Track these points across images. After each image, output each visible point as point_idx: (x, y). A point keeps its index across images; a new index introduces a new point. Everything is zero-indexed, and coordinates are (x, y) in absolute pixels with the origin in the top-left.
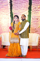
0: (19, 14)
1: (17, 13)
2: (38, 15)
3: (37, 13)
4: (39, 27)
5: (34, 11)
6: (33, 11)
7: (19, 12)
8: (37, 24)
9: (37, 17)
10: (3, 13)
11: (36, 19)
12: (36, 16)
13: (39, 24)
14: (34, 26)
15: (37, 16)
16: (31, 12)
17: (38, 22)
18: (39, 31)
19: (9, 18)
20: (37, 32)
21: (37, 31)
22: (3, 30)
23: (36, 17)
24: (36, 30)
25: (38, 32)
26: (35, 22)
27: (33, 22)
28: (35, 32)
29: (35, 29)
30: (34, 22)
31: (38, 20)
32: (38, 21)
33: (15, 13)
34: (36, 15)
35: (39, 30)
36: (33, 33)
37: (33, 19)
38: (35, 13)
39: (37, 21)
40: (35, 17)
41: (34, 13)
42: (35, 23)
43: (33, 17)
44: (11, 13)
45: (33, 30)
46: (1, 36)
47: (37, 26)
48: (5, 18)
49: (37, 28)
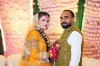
0: (55, 9)
1: (49, 8)
5: (93, 4)
7: (54, 6)
8: (98, 35)
9: (98, 20)
10: (17, 6)
11: (95, 23)
12: (96, 16)
14: (91, 39)
15: (99, 16)
16: (85, 5)
17: (99, 31)
19: (29, 19)
20: (96, 53)
21: (97, 51)
22: (15, 46)
23: (96, 18)
24: (93, 49)
25: (99, 53)
26: (93, 31)
27: (87, 30)
28: (91, 53)
29: (92, 47)
30: (90, 31)
31: (99, 27)
33: (44, 7)
34: (97, 13)
36: (87, 55)
37: (88, 23)
38: (95, 9)
39: (98, 29)
41: (90, 8)
42: (93, 33)
43: (88, 18)
44: (36, 7)
45: (88, 49)
46: (6, 62)
47: (96, 40)
48: (20, 19)
49: (96, 44)
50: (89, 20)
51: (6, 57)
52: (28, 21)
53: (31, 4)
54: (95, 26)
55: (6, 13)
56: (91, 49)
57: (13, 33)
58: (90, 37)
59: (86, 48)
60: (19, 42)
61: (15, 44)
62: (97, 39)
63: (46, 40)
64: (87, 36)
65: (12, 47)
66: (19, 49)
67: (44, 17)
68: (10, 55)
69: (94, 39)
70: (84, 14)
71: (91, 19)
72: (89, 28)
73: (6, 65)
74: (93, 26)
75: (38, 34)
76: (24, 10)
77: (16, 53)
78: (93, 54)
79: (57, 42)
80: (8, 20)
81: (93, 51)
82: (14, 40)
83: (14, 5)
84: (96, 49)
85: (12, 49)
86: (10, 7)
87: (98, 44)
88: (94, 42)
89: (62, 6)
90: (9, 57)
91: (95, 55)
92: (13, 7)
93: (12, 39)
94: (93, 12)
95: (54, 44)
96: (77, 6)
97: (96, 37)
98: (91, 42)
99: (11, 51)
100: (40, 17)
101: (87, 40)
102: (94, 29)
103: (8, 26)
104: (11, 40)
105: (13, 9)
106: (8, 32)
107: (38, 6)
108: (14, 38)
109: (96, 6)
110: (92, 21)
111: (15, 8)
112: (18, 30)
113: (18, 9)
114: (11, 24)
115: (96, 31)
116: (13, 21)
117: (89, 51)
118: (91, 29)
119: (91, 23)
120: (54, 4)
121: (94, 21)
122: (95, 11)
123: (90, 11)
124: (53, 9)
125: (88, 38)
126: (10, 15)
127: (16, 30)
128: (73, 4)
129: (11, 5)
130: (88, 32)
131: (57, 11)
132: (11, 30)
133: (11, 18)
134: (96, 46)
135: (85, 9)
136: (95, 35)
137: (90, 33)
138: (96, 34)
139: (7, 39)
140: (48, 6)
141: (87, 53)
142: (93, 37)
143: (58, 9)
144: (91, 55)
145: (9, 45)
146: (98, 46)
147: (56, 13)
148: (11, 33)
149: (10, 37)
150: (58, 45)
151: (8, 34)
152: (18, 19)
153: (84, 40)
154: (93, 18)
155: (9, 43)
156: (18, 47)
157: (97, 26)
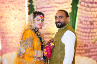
0: (50, 9)
1: (44, 8)
2: (94, 13)
3: (93, 9)
4: (93, 41)
5: (86, 5)
6: (83, 3)
7: (48, 6)
8: (91, 34)
9: (90, 20)
10: (12, 6)
11: (88, 23)
12: (89, 16)
13: (94, 34)
14: (84, 38)
15: (92, 16)
16: (78, 6)
17: (92, 31)
18: (94, 50)
19: (24, 19)
20: (89, 52)
21: (90, 49)
22: (10, 44)
23: (89, 18)
24: (86, 48)
25: (92, 52)
26: (86, 30)
27: (80, 29)
28: (84, 51)
29: (85, 46)
30: (83, 30)
31: (92, 26)
32: (93, 29)
33: (38, 7)
34: (90, 13)
35: (95, 48)
36: (80, 53)
37: (81, 22)
38: (88, 9)
39: (91, 29)
40: (87, 19)
41: (84, 8)
42: (86, 33)
43: (81, 18)
44: (31, 7)
45: (81, 48)
46: (1, 60)
47: (89, 40)
48: (15, 18)
49: (89, 43)
50: (82, 20)
51: (2, 56)
52: (24, 21)
53: (27, 4)
54: (88, 25)
55: (2, 12)
56: (84, 48)
57: (8, 32)
58: (83, 36)
59: (80, 47)
60: (14, 41)
61: (11, 42)
62: (90, 38)
63: (41, 39)
64: (80, 35)
65: (8, 46)
66: (14, 48)
67: (38, 17)
68: (5, 53)
69: (87, 38)
70: (78, 14)
71: (84, 19)
72: (82, 28)
73: (2, 63)
74: (86, 26)
75: (33, 32)
76: (20, 10)
77: (11, 51)
78: (86, 53)
79: (51, 41)
80: (4, 19)
81: (86, 50)
82: (9, 39)
83: (10, 5)
84: (89, 48)
85: (7, 47)
86: (6, 7)
87: (91, 43)
88: (87, 41)
89: (56, 7)
90: (4, 55)
91: (87, 54)
92: (9, 7)
93: (8, 38)
94: (86, 12)
95: (49, 43)
96: (71, 6)
97: (89, 36)
98: (84, 41)
99: (6, 50)
100: (34, 16)
101: (80, 39)
102: (87, 28)
103: (4, 25)
104: (6, 38)
105: (9, 9)
106: (4, 31)
107: (33, 6)
108: (10, 37)
109: (88, 7)
110: (85, 21)
111: (10, 8)
112: (14, 29)
113: (13, 9)
114: (7, 23)
115: (89, 30)
116: (9, 20)
117: (82, 50)
118: (84, 28)
119: (84, 23)
120: (48, 4)
121: (87, 21)
122: (88, 11)
123: (84, 12)
124: (48, 9)
125: (82, 37)
126: (6, 14)
127: (12, 29)
128: (67, 4)
129: (7, 5)
130: (81, 32)
131: (51, 11)
132: (7, 29)
133: (6, 18)
134: (89, 45)
135: (78, 9)
136: (87, 34)
137: (83, 32)
138: (89, 33)
139: (3, 37)
140: (43, 6)
141: (80, 52)
142: (86, 36)
143: (52, 9)
144: (84, 53)
145: (5, 44)
146: (91, 45)
147: (51, 13)
148: (7, 32)
149: (6, 35)
150: (52, 44)
151: (3, 33)
152: (14, 19)
153: (78, 39)
154: (86, 18)
155: (4, 42)
156: (13, 45)
157: (89, 26)
